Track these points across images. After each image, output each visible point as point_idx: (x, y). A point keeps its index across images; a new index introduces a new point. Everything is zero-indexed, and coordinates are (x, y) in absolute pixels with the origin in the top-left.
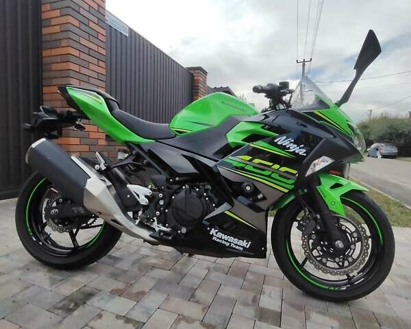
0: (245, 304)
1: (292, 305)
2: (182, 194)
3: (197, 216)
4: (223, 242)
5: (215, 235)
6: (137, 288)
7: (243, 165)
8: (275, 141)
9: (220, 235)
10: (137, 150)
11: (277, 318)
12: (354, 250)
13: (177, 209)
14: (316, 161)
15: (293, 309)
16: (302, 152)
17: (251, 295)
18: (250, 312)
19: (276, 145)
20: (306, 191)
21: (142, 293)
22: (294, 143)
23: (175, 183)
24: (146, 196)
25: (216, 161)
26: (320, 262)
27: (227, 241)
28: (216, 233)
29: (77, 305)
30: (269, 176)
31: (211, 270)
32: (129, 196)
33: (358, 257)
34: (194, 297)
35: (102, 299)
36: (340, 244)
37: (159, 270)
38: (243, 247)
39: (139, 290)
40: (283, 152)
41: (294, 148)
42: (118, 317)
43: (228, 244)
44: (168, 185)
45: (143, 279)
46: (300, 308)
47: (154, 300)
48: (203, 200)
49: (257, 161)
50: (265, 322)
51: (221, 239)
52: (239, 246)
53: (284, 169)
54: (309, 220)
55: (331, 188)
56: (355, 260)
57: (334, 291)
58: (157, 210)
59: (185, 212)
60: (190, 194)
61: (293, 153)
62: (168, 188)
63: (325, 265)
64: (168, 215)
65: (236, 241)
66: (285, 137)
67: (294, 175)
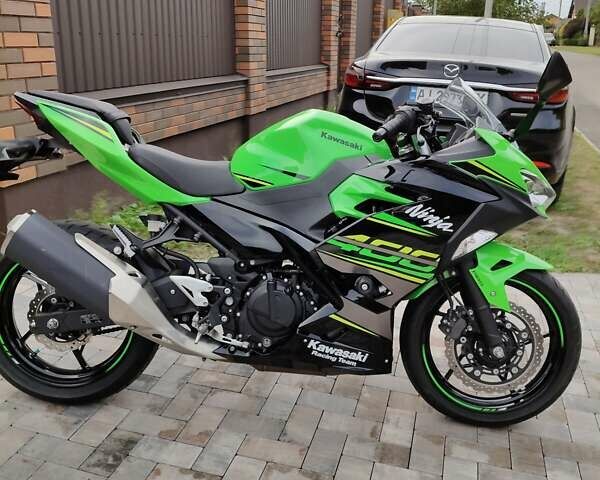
0: (361, 440)
1: (428, 437)
2: (262, 289)
3: (286, 320)
4: (328, 357)
5: (314, 348)
6: (196, 427)
7: (357, 249)
8: (406, 212)
9: (322, 348)
10: (181, 216)
11: (404, 458)
12: (521, 357)
14: (468, 239)
15: (430, 443)
16: (446, 227)
17: (369, 425)
18: (369, 450)
19: (407, 218)
20: (454, 273)
21: (207, 434)
22: (435, 214)
23: (251, 269)
24: (204, 294)
25: (317, 242)
26: (471, 375)
27: (333, 355)
28: (317, 346)
29: (118, 459)
30: (396, 264)
31: (306, 387)
32: (173, 291)
33: (527, 366)
34: (285, 434)
35: (151, 447)
36: (499, 352)
38: (357, 361)
39: (202, 430)
40: (418, 228)
41: (435, 221)
42: (183, 471)
43: (334, 359)
44: (238, 274)
45: (202, 410)
46: (440, 440)
47: (226, 442)
48: (295, 296)
49: (377, 242)
50: (387, 463)
51: (324, 353)
52: (351, 360)
54: (458, 318)
55: (493, 269)
56: (521, 371)
57: (489, 413)
58: (223, 314)
59: (269, 318)
60: (275, 289)
61: (434, 229)
62: (239, 279)
63: (477, 379)
64: (241, 320)
65: (346, 354)
66: (421, 206)
67: (434, 260)
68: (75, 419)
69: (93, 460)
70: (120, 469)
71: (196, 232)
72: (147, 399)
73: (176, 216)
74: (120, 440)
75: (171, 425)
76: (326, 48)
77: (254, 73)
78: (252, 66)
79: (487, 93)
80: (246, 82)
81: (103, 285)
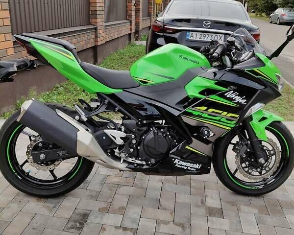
0: (197, 206)
1: (228, 202)
2: (151, 135)
3: (163, 150)
4: (183, 167)
5: (177, 163)
6: (116, 205)
7: (201, 114)
8: (225, 95)
9: (181, 163)
10: (108, 99)
11: (220, 213)
12: (270, 163)
13: (148, 146)
14: (253, 107)
15: (229, 205)
16: (243, 102)
17: (199, 199)
18: (202, 211)
19: (225, 98)
21: (123, 208)
22: (238, 96)
23: (144, 125)
24: (121, 138)
25: (180, 111)
26: (247, 172)
27: (186, 166)
28: (179, 162)
29: (82, 224)
30: (219, 120)
33: (272, 167)
34: (161, 206)
35: (97, 217)
36: (262, 160)
37: (125, 187)
38: (196, 169)
39: (120, 206)
40: (230, 102)
41: (238, 99)
42: (116, 227)
43: (185, 168)
44: (138, 128)
45: (117, 196)
46: (233, 204)
47: (134, 212)
48: (167, 138)
49: (211, 110)
50: (214, 216)
51: (181, 165)
52: (193, 168)
53: (231, 115)
54: (243, 145)
55: (259, 121)
56: (270, 169)
57: (255, 190)
58: (131, 148)
59: (155, 149)
60: (158, 135)
61: (238, 103)
62: (138, 130)
63: (250, 174)
64: (140, 151)
65: (191, 165)
66: (232, 92)
67: (236, 118)
68: (53, 205)
69: (69, 225)
70: (85, 229)
71: (116, 107)
72: (88, 193)
73: (105, 99)
74: (80, 214)
75: (104, 205)
76: (129, 12)
77: (99, 24)
78: (99, 20)
79: (223, 35)
80: (96, 29)
81: (74, 136)
